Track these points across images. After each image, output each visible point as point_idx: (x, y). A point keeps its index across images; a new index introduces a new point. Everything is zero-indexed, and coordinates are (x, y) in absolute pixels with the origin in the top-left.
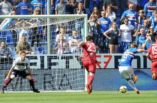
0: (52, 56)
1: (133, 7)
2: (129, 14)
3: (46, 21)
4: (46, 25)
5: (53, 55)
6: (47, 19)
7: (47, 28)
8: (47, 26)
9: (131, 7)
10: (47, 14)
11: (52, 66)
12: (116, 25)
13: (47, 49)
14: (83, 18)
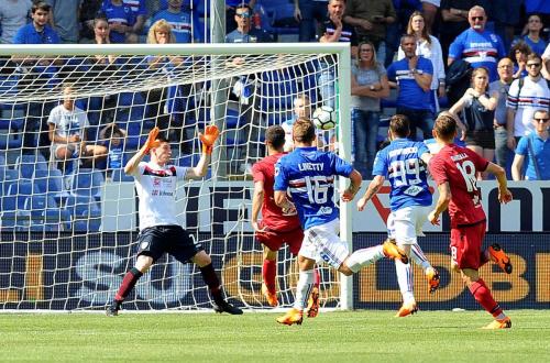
0: (227, 189)
1: (480, 18)
2: (472, 45)
3: (205, 66)
5: (230, 184)
6: (209, 58)
7: (208, 88)
8: (209, 83)
9: (474, 19)
10: (209, 41)
11: (225, 223)
12: (484, 78)
14: (335, 56)
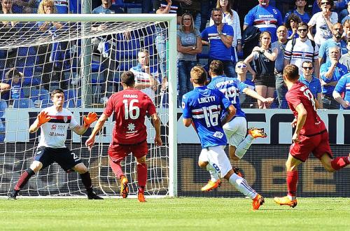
2: (260, 16)
3: (77, 29)
4: (78, 39)
6: (80, 24)
7: (80, 44)
8: (80, 40)
10: (80, 13)
12: (268, 39)
13: (80, 94)
14: (166, 23)
